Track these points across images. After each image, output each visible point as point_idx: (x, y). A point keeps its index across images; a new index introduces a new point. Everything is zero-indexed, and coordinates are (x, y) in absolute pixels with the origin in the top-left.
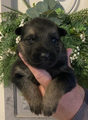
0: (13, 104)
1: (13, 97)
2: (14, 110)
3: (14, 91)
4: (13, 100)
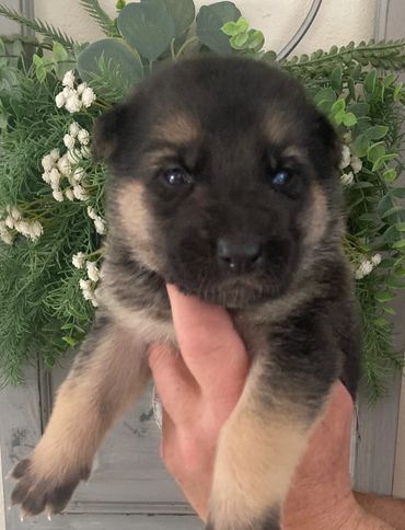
1: (38, 431)
3: (41, 405)
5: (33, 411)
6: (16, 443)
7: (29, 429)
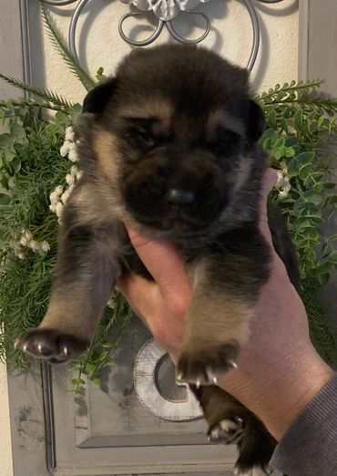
0: (41, 432)
1: (41, 408)
2: (45, 453)
4: (41, 418)
5: (37, 391)
6: (23, 419)
7: (34, 406)
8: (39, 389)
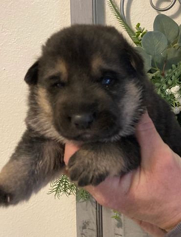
0: (95, 236)
1: (95, 222)
3: (96, 209)
4: (95, 228)
5: (93, 212)
6: (84, 227)
7: (91, 221)
8: (95, 210)
